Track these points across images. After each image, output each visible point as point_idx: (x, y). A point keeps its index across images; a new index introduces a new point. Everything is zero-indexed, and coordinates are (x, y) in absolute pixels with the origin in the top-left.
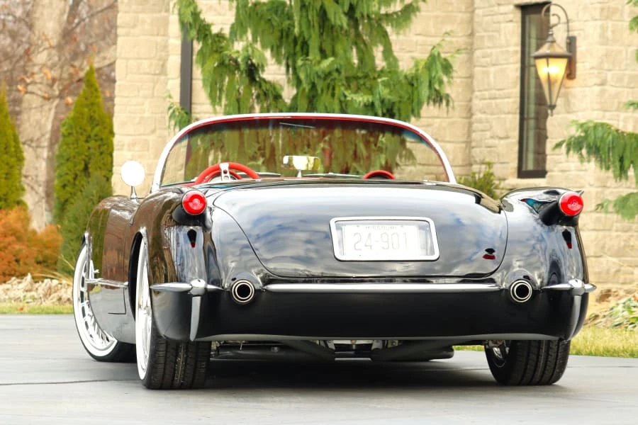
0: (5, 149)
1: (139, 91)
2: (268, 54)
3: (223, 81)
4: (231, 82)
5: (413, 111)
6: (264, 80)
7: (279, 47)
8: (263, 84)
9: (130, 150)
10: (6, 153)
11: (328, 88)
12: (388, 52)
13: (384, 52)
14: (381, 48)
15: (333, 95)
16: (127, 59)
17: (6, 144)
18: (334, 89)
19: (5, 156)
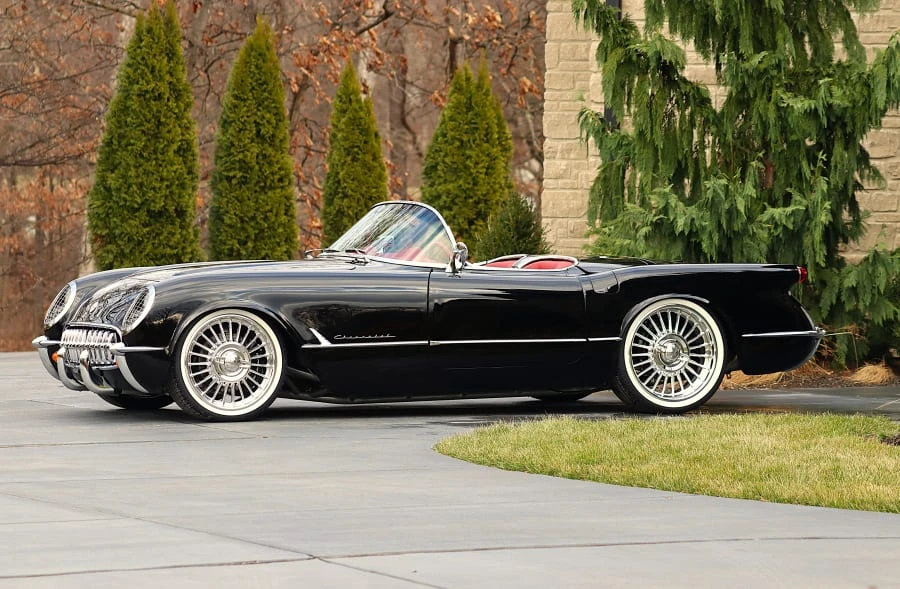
0: (486, 135)
1: (574, 82)
2: (690, 45)
3: (633, 80)
4: (641, 82)
5: (870, 119)
6: (684, 80)
7: (705, 35)
8: (682, 85)
9: (563, 158)
10: (487, 141)
11: (764, 90)
12: (851, 38)
13: (844, 40)
14: (841, 34)
15: (769, 99)
16: (560, 41)
17: (487, 129)
18: (770, 91)
19: (486, 145)
